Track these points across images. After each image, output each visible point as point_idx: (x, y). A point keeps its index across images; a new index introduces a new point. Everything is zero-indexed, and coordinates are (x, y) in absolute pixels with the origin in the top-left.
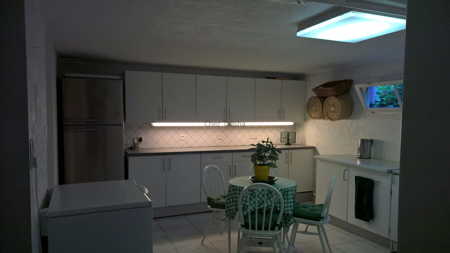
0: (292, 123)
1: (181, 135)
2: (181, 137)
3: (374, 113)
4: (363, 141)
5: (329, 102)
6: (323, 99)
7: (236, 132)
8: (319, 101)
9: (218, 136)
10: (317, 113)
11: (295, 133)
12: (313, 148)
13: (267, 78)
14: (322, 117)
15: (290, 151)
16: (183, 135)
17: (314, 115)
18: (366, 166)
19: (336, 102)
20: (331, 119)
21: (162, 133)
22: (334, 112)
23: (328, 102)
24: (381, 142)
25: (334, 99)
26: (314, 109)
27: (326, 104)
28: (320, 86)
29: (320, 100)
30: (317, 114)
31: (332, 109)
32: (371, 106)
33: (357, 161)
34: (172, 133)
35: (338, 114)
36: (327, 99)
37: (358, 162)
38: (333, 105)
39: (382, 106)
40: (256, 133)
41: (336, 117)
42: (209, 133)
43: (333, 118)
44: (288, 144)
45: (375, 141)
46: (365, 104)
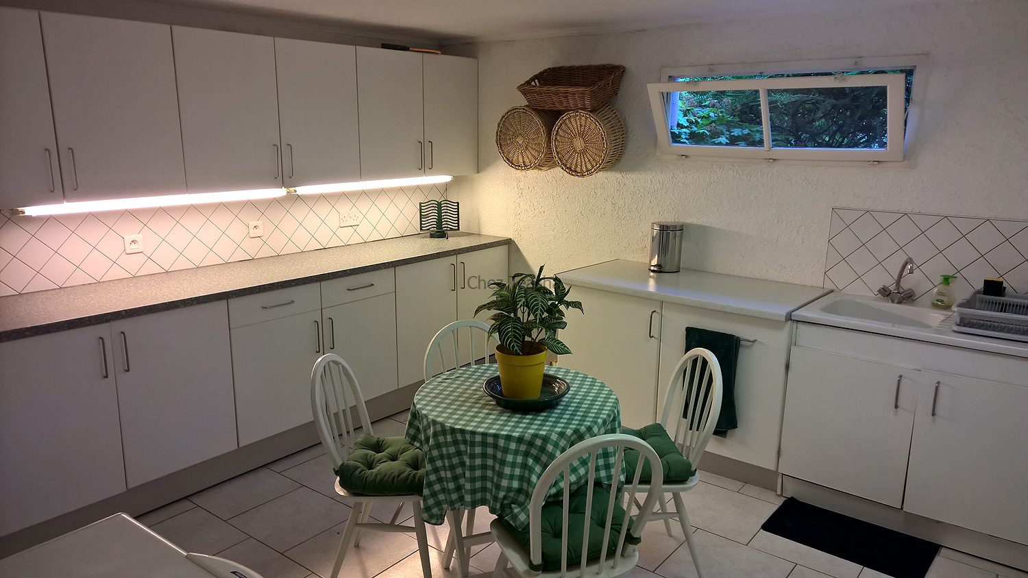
0: (447, 179)
1: (129, 238)
2: (127, 244)
3: (686, 156)
4: (664, 229)
5: (570, 125)
6: (551, 117)
7: (300, 212)
8: (537, 119)
9: (251, 227)
10: (533, 155)
11: (458, 203)
12: (508, 242)
13: (384, 46)
14: (548, 161)
15: (461, 257)
16: (132, 233)
17: (521, 161)
18: (670, 294)
19: (593, 126)
20: (572, 171)
21: (55, 237)
22: (583, 152)
23: (566, 125)
24: (703, 230)
25: (586, 118)
26: (520, 142)
27: (561, 132)
28: (533, 79)
29: (540, 116)
30: (530, 156)
31: (579, 144)
32: (675, 138)
33: (647, 282)
34: (93, 233)
35: (597, 159)
36: (565, 116)
37: (652, 286)
38: (582, 135)
40: (354, 209)
41: (590, 167)
42: (223, 220)
43: (578, 170)
44: (440, 233)
45: (688, 225)
46: (664, 137)
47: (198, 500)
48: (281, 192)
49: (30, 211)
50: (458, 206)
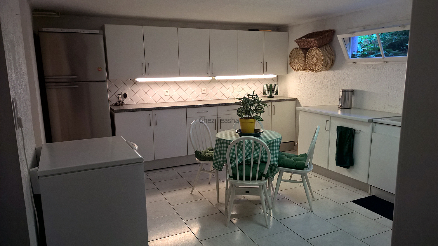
0: (274, 76)
1: (166, 91)
2: (165, 92)
3: (355, 63)
4: (344, 91)
5: (312, 53)
6: (305, 50)
7: (219, 86)
8: (301, 52)
9: (203, 90)
10: (300, 65)
11: (278, 85)
12: (295, 100)
13: (249, 30)
14: (305, 69)
15: (273, 104)
16: (166, 89)
17: (297, 68)
18: (347, 116)
19: (319, 53)
20: (313, 71)
21: (146, 89)
22: (316, 63)
23: (311, 53)
24: (362, 92)
25: (317, 50)
26: (296, 61)
27: (309, 56)
28: (302, 37)
29: (303, 51)
30: (299, 66)
31: (315, 60)
32: (353, 56)
33: (338, 111)
34: (156, 88)
35: (321, 65)
36: (310, 50)
37: (339, 113)
38: (316, 57)
39: (363, 56)
40: (239, 86)
41: (318, 68)
42: (193, 87)
43: (315, 70)
44: (271, 96)
45: (356, 91)
46: (347, 55)
47: (175, 169)
48: (210, 78)
49: (138, 80)
50: (278, 86)
